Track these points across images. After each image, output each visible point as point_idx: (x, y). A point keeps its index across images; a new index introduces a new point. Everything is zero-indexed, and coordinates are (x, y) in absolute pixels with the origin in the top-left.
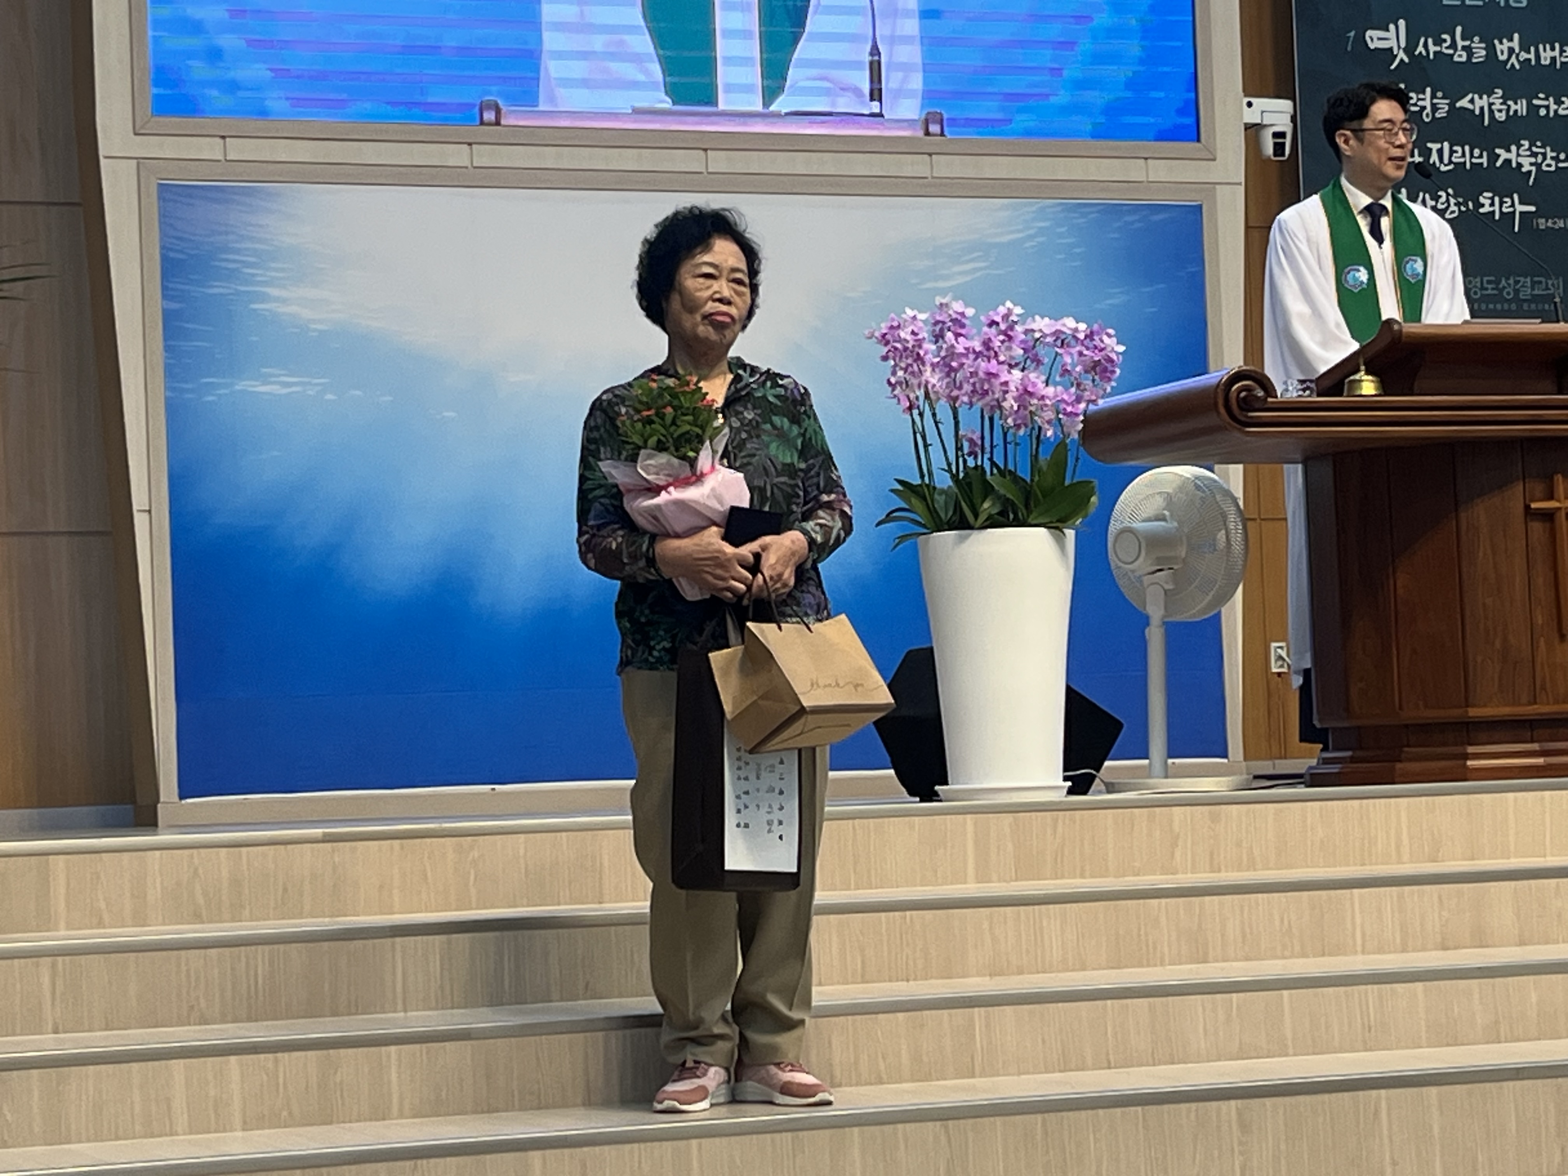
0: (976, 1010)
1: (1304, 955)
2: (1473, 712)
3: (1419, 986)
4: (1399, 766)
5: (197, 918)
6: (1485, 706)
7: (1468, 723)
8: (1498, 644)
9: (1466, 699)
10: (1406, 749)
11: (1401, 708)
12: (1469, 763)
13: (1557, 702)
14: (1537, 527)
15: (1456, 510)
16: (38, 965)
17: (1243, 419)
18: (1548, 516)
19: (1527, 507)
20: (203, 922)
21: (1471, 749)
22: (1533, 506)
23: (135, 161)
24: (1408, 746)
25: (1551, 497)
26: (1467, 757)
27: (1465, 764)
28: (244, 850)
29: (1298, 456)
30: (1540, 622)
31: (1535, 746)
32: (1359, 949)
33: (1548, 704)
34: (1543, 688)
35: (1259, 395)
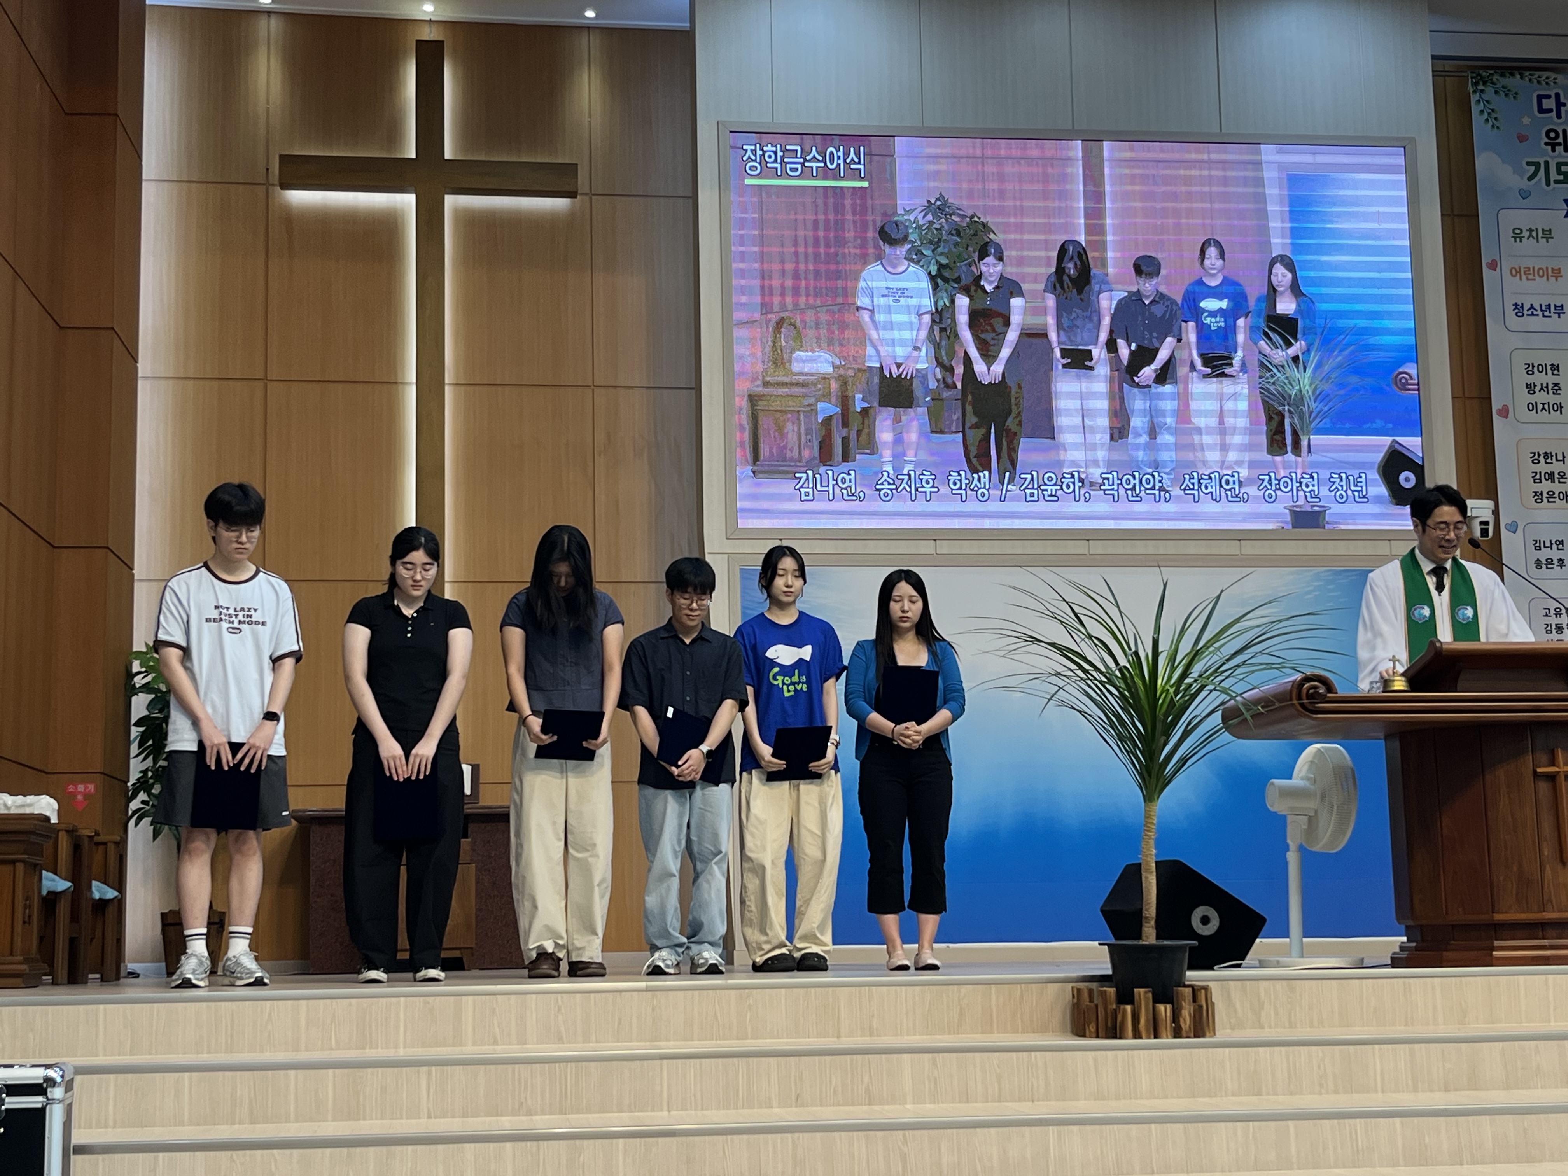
0: (1051, 1128)
1: (1336, 1092)
2: (1498, 917)
3: (1397, 1120)
4: (1445, 953)
5: (560, 1040)
6: (1506, 913)
7: (1495, 924)
8: (1515, 869)
9: (1493, 907)
10: (1452, 942)
11: (1447, 914)
12: (1494, 953)
13: (1560, 911)
14: (1544, 787)
15: (1483, 771)
16: (418, 1072)
17: (1311, 708)
18: (1552, 778)
19: (1535, 772)
20: (563, 1043)
21: (1497, 943)
22: (1539, 770)
23: (726, 556)
24: (1454, 940)
25: (1553, 763)
26: (1493, 949)
27: (1491, 955)
28: (592, 995)
29: (1382, 735)
30: (1546, 853)
31: (1545, 942)
32: (1379, 1089)
33: (1554, 911)
34: (1550, 901)
35: (1321, 691)
